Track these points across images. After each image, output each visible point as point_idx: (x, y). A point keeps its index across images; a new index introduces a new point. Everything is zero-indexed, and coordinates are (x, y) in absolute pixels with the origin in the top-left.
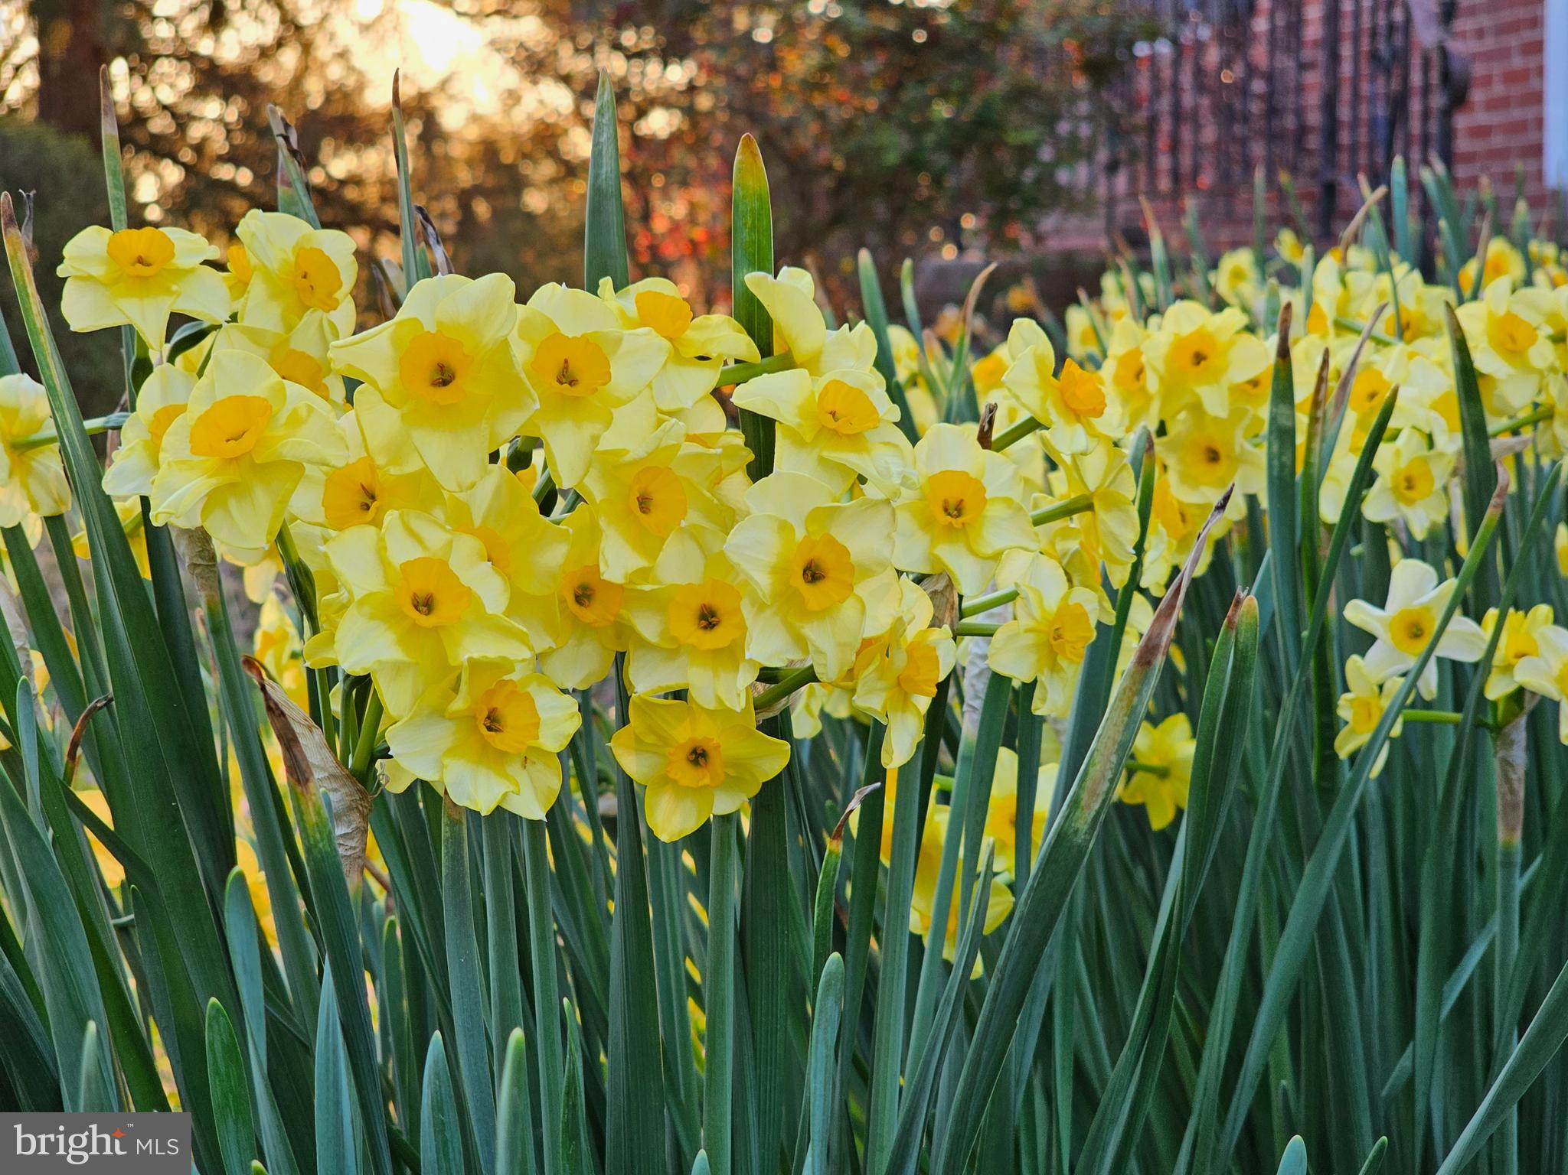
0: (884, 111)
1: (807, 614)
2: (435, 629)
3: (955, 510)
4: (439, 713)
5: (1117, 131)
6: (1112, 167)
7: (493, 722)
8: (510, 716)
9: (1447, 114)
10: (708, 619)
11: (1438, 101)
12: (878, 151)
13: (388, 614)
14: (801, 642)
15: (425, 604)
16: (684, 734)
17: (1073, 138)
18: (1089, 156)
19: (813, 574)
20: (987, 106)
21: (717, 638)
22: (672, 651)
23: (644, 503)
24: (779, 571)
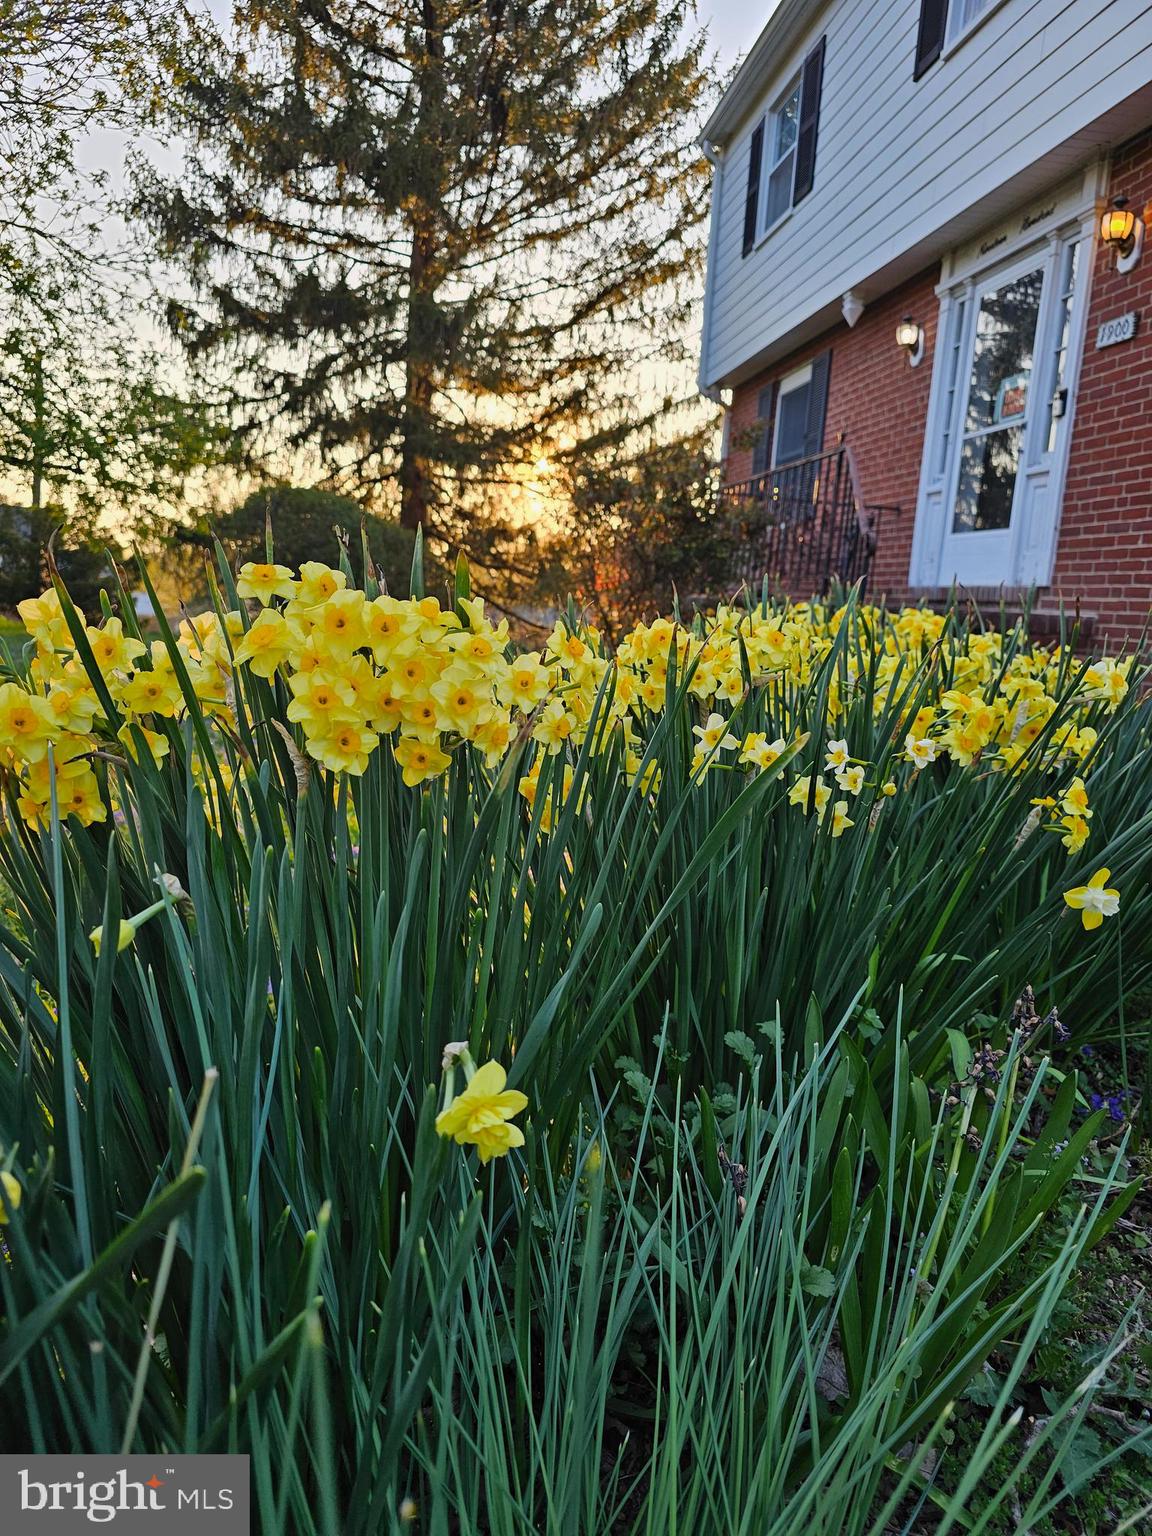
0: (675, 543)
1: (458, 715)
2: (326, 710)
3: (525, 684)
4: (324, 738)
5: (758, 556)
6: (755, 568)
7: (345, 742)
8: (351, 740)
9: (867, 558)
10: (427, 713)
11: (865, 553)
12: (672, 556)
13: (309, 703)
14: (456, 724)
15: (323, 701)
16: (417, 750)
17: (743, 557)
18: (748, 564)
19: (462, 702)
20: (711, 544)
21: (428, 720)
22: (414, 724)
23: (411, 673)
24: (449, 699)
